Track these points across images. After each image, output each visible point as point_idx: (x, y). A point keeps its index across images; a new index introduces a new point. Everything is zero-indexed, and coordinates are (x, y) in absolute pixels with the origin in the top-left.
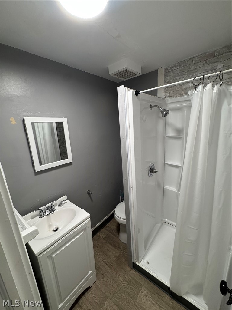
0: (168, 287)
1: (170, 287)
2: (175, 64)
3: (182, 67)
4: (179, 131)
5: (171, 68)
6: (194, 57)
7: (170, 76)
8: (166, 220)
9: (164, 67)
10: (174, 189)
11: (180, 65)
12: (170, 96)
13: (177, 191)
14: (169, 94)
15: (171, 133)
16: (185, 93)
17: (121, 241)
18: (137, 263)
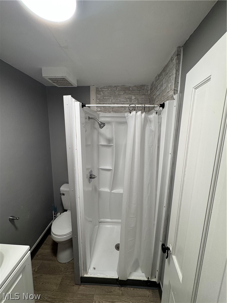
0: (116, 279)
1: (119, 277)
2: (104, 86)
3: (110, 90)
4: (110, 141)
5: (101, 88)
6: (118, 86)
7: (101, 94)
8: (102, 220)
9: (95, 86)
10: (107, 189)
11: (108, 89)
12: (101, 111)
13: (110, 190)
14: (100, 109)
15: (103, 142)
16: (112, 111)
17: (60, 263)
18: (85, 276)
